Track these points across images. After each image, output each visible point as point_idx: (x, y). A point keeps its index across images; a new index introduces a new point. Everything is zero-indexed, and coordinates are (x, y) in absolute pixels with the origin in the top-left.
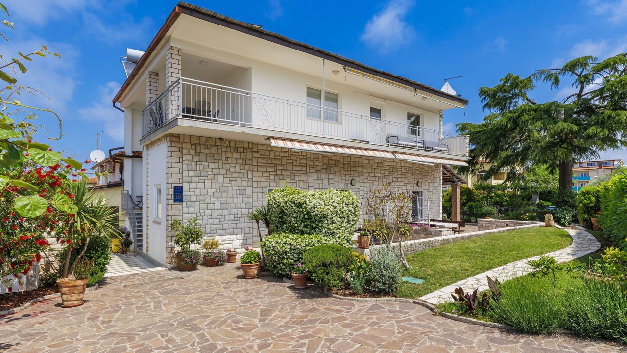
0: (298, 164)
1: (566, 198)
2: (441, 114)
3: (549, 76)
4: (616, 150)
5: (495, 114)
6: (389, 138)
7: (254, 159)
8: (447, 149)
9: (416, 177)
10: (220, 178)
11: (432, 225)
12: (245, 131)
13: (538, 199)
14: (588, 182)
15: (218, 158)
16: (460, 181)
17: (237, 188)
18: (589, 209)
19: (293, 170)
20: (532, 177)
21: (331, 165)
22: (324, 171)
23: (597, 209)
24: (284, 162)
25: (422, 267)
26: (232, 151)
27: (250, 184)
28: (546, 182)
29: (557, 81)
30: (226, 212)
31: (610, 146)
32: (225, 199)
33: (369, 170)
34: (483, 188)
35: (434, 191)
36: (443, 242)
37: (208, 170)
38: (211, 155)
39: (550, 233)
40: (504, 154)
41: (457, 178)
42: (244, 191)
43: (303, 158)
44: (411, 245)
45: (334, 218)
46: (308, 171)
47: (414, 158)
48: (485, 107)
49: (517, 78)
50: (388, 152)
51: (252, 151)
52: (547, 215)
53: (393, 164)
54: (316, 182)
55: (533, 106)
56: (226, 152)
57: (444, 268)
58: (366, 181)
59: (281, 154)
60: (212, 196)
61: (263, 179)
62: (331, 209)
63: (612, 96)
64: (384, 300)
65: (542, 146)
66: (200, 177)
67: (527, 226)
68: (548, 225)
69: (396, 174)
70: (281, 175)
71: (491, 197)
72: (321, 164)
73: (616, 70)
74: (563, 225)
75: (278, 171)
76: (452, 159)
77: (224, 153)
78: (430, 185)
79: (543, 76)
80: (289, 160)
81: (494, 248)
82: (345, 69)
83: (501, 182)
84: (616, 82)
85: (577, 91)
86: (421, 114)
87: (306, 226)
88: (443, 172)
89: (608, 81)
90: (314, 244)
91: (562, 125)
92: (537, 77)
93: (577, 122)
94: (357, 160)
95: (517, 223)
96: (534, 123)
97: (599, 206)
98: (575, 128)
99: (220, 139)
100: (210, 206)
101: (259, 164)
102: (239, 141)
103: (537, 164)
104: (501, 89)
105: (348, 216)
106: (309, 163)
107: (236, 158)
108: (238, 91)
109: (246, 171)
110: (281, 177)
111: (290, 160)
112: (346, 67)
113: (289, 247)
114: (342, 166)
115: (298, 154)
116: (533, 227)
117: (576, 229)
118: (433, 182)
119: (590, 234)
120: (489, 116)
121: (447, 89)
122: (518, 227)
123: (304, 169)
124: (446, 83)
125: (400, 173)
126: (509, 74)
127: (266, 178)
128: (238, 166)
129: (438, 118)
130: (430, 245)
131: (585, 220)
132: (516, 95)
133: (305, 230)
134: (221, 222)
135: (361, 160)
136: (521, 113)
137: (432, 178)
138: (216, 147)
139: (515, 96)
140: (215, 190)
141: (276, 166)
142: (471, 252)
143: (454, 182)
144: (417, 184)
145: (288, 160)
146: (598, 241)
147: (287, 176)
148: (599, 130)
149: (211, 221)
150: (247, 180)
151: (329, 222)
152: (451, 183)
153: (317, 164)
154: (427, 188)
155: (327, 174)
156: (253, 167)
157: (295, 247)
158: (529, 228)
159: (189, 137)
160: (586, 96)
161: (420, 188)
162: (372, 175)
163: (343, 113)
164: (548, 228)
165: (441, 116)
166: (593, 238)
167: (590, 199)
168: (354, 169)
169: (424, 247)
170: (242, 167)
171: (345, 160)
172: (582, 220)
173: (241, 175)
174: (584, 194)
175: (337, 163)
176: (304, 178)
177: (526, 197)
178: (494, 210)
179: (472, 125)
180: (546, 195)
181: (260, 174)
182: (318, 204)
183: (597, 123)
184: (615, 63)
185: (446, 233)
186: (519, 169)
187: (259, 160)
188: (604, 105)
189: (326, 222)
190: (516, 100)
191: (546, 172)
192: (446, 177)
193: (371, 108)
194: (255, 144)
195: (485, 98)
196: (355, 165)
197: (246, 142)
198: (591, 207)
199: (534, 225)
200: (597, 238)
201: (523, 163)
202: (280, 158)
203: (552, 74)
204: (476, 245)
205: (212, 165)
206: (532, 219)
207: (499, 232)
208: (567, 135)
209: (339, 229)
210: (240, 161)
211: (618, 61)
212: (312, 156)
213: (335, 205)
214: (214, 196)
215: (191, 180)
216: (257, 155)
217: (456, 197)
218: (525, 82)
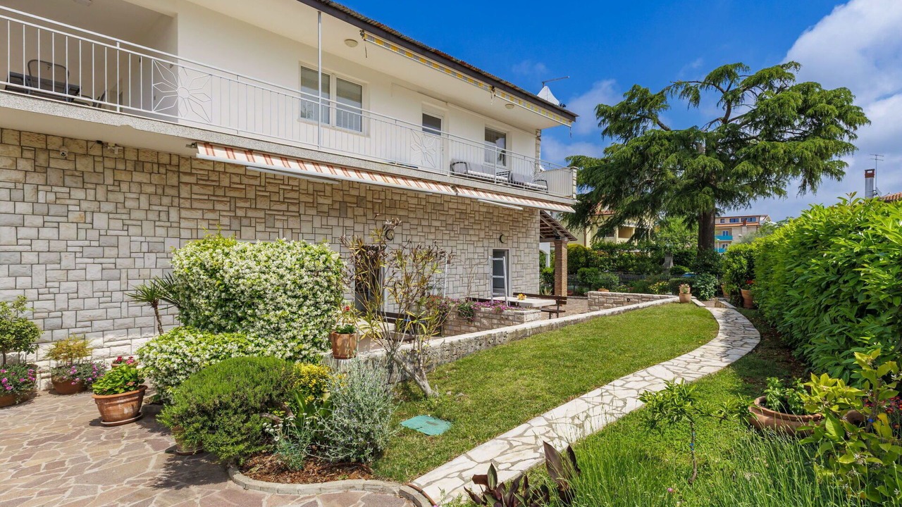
0: (282, 200)
1: (707, 261)
2: (539, 134)
3: (687, 90)
4: (767, 198)
5: (618, 145)
6: (454, 164)
7: (182, 186)
8: (546, 187)
9: (498, 228)
10: (100, 221)
11: (513, 304)
12: (131, 124)
13: (672, 264)
14: (730, 242)
15: (95, 181)
16: (567, 236)
17: (143, 239)
18: (739, 276)
19: (270, 210)
20: (666, 234)
21: (349, 205)
22: (333, 213)
23: (750, 276)
24: (251, 195)
25: (457, 392)
26: (130, 167)
27: (172, 232)
28: (683, 241)
29: (697, 99)
30: (114, 285)
31: (760, 193)
32: (113, 260)
33: (420, 214)
34: (602, 248)
35: (527, 251)
36: (514, 335)
37: (68, 202)
38: (77, 174)
39: (686, 314)
40: (628, 201)
41: (562, 232)
42: (160, 247)
43: (292, 190)
44: (451, 344)
45: (279, 299)
46: (302, 211)
47: (490, 196)
48: (604, 133)
49: (646, 92)
50: (444, 184)
51: (179, 172)
52: (682, 286)
53: (461, 207)
54: (318, 231)
55: (668, 133)
56: (114, 169)
57: (498, 392)
58: (413, 232)
59: (245, 181)
60: (78, 255)
61: (204, 225)
62: (273, 281)
63: (766, 122)
64: (339, 489)
65: (677, 190)
66: (48, 215)
67: (654, 302)
68: (683, 301)
69: (466, 223)
70: (246, 217)
71: (614, 261)
72: (329, 202)
73: (771, 87)
74: (703, 299)
75: (237, 210)
76: (552, 202)
77: (111, 171)
78: (521, 240)
79: (680, 89)
80: (263, 191)
81: (597, 347)
82: (363, 35)
83: (626, 240)
84: (773, 101)
85: (723, 114)
86: (508, 132)
87: (226, 316)
88: (541, 222)
89: (762, 100)
90: (229, 354)
91: (703, 160)
92: (671, 92)
93: (721, 157)
94: (397, 198)
95: (643, 297)
96: (667, 157)
97: (753, 272)
98: (720, 165)
99: (99, 142)
100: (72, 275)
101: (194, 196)
102: (146, 151)
103: (672, 216)
104: (625, 108)
105: (315, 295)
106: (303, 198)
107: (140, 184)
108: (114, 43)
109: (165, 208)
110: (245, 222)
111: (265, 191)
112: (366, 32)
113: (179, 361)
114: (370, 206)
115: (282, 182)
116: (663, 303)
117: (720, 307)
118: (525, 236)
119: (741, 315)
120: (610, 148)
121: (545, 94)
122: (641, 305)
123: (292, 208)
124: (546, 87)
125: (472, 221)
126: (635, 87)
127: (211, 222)
128: (143, 199)
129: (534, 140)
130: (491, 342)
131: (733, 293)
132: (644, 116)
133: (223, 322)
134: (102, 306)
135: (404, 198)
136: (650, 142)
137: (524, 230)
138: (90, 160)
139: (642, 118)
140: (87, 243)
141: (233, 201)
142: (556, 357)
143: (558, 237)
144: (500, 239)
145: (260, 191)
146: (755, 327)
147: (258, 220)
148: (752, 166)
149: (73, 304)
150: (168, 224)
151: (270, 307)
152: (554, 239)
153: (321, 200)
154: (515, 245)
155: (341, 220)
156: (182, 201)
157: (191, 360)
158: (656, 306)
159: (17, 133)
160: (734, 122)
161: (505, 245)
162: (424, 223)
163: (371, 116)
164: (683, 305)
165: (538, 138)
166: (747, 322)
167: (740, 263)
168: (393, 212)
169: (478, 347)
170: (155, 200)
171: (376, 196)
172: (730, 293)
173: (152, 216)
174: (734, 254)
175: (360, 201)
176: (293, 223)
177: (657, 260)
178: (615, 278)
179: (587, 159)
180: (681, 258)
181: (198, 214)
182: (247, 271)
183: (747, 157)
184: (771, 76)
185: (530, 317)
186: (649, 223)
187: (195, 189)
188: (755, 135)
189: (261, 306)
190: (644, 124)
191: (683, 228)
192: (548, 229)
193: (423, 114)
194: (187, 159)
195: (604, 121)
196: (394, 205)
197: (166, 153)
198: (742, 274)
199: (664, 300)
200: (751, 321)
201: (653, 214)
202: (243, 187)
203: (691, 88)
204: (570, 339)
205: (79, 194)
206: (663, 290)
207: (613, 314)
208: (709, 174)
209: (293, 320)
210: (151, 189)
211: (774, 73)
212: (311, 187)
213: (281, 271)
214: (85, 254)
215: (21, 222)
216: (192, 180)
217: (561, 260)
218: (656, 98)
